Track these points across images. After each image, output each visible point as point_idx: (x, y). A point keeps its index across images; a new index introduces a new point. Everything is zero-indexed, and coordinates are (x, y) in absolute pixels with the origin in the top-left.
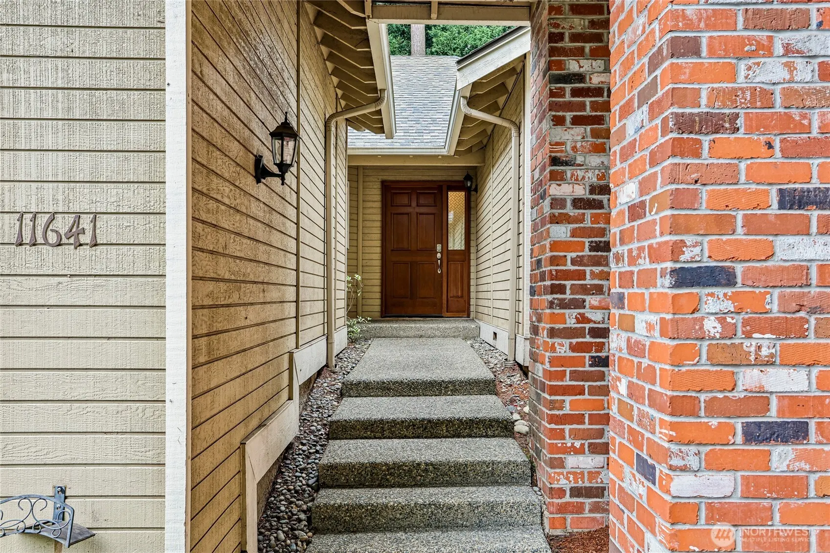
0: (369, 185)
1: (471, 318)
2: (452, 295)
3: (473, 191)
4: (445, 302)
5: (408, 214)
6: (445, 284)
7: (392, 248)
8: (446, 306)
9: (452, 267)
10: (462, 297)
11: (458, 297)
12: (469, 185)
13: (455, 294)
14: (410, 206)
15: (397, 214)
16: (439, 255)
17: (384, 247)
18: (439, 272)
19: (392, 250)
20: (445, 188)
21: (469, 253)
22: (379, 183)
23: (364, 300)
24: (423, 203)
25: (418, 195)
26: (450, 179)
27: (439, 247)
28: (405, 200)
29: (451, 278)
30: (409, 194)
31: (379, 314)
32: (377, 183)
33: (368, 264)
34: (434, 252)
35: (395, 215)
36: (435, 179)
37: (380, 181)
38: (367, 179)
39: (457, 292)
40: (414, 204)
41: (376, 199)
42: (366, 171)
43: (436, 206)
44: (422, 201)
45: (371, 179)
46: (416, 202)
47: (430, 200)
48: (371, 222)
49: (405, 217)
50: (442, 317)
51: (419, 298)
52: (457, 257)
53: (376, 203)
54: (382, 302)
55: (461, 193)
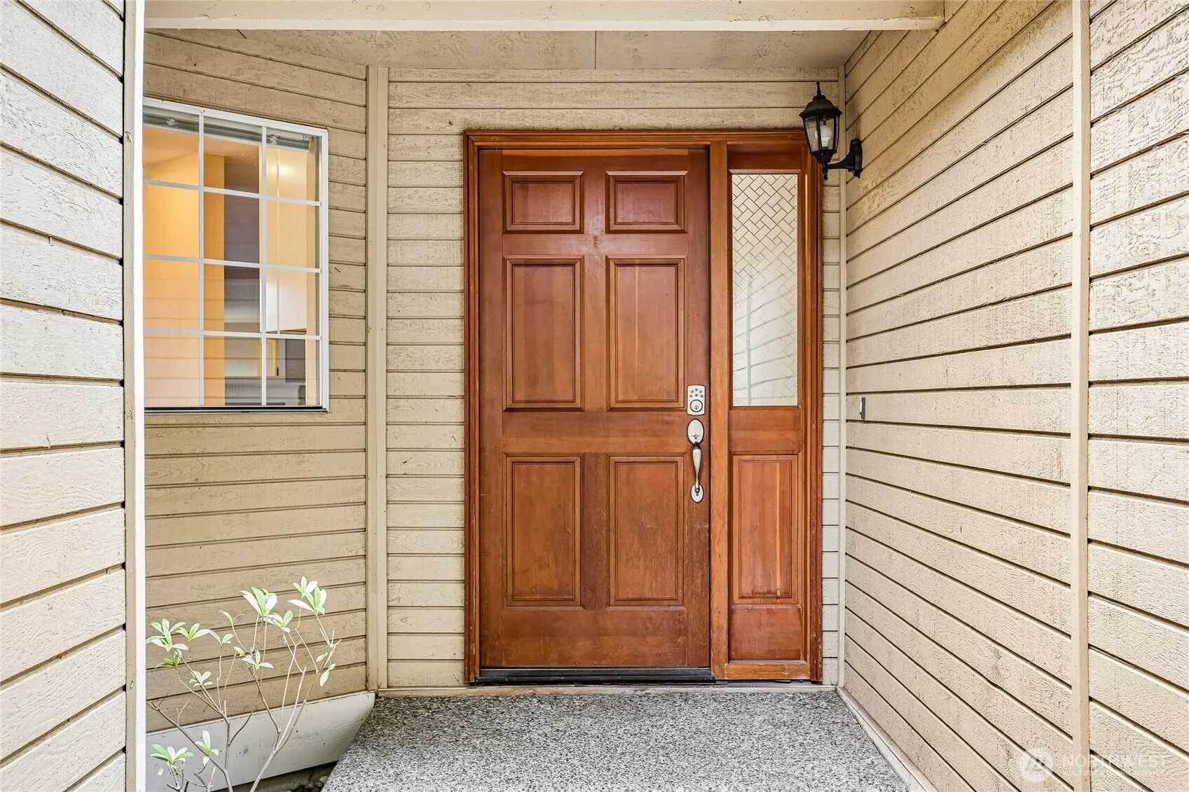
0: (415, 148)
1: (827, 686)
2: (747, 589)
3: (839, 166)
4: (720, 619)
5: (570, 264)
6: (720, 548)
7: (510, 404)
8: (724, 636)
9: (748, 473)
10: (787, 595)
11: (769, 596)
12: (826, 140)
13: (761, 587)
14: (581, 231)
15: (528, 264)
16: (695, 431)
17: (475, 401)
18: (697, 498)
19: (510, 410)
20: (718, 160)
21: (818, 420)
22: (457, 140)
23: (396, 615)
24: (631, 218)
25: (612, 188)
26: (740, 120)
27: (695, 396)
28: (560, 209)
29: (746, 519)
30: (579, 189)
31: (457, 670)
32: (444, 140)
33: (410, 468)
34: (675, 416)
35: (520, 271)
36: (677, 121)
37: (457, 129)
38: (407, 123)
39: (768, 575)
40: (595, 222)
41: (440, 206)
42: (402, 89)
43: (682, 232)
44: (627, 212)
45: (424, 121)
46: (602, 217)
47: (656, 209)
48: (422, 298)
49: (561, 276)
50: (712, 681)
51: (619, 601)
52: (766, 436)
53: (443, 221)
54: (468, 623)
55: (781, 179)
